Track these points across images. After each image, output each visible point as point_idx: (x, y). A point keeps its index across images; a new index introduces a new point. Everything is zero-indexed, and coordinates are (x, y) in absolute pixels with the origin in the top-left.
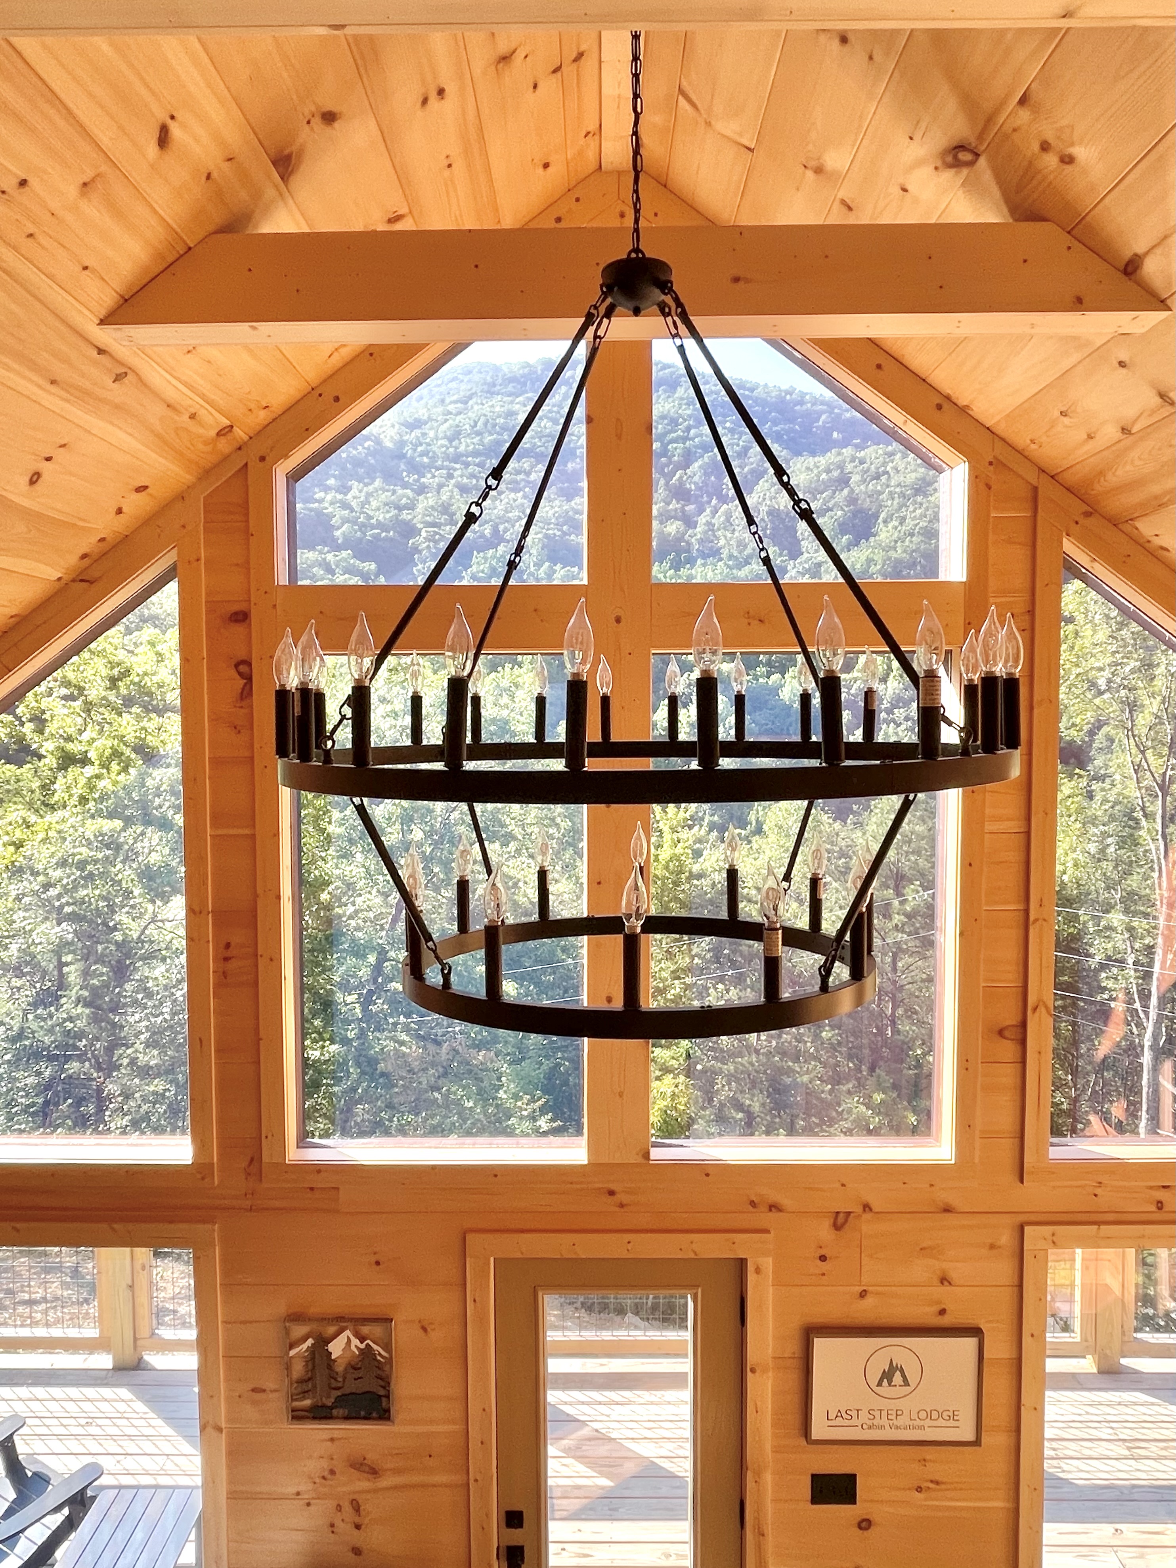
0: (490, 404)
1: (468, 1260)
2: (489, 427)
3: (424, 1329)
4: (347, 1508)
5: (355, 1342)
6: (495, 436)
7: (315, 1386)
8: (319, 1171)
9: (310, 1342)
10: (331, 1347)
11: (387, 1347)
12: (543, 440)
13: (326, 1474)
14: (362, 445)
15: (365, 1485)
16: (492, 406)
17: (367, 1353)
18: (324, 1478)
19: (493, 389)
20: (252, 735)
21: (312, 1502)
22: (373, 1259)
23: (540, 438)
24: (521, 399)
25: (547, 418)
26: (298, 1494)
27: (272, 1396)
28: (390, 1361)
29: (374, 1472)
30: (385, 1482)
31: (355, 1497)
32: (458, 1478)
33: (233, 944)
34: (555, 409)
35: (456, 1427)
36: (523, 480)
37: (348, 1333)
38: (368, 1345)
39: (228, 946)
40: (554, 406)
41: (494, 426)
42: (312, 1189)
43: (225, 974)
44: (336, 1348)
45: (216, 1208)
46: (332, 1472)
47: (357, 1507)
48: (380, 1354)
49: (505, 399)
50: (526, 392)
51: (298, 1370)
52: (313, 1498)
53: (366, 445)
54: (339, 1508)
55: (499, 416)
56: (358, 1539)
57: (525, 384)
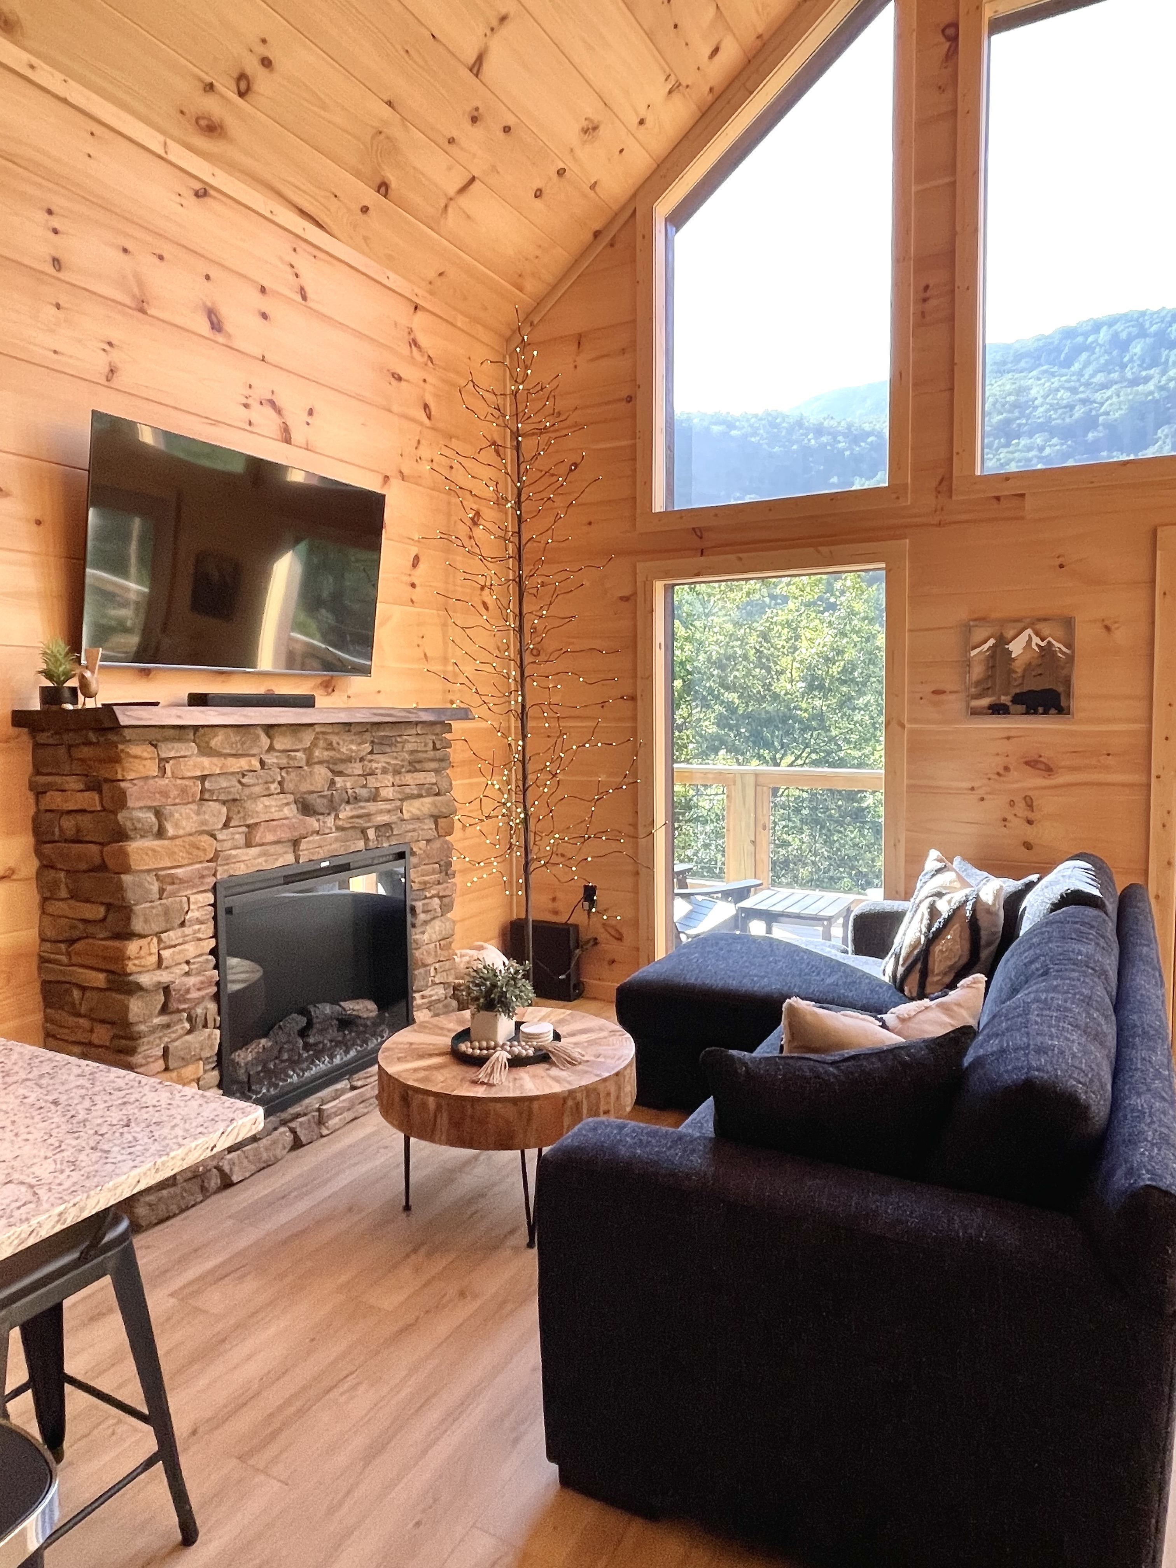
0: (1000, 383)
1: (1159, 553)
2: (998, 406)
3: (1108, 628)
4: (1021, 805)
5: (1036, 640)
6: (1004, 415)
7: (994, 684)
8: (1007, 479)
9: (992, 642)
10: (1011, 646)
11: (1069, 646)
12: (1060, 411)
13: (1002, 771)
14: (865, 442)
15: (1040, 782)
16: (1003, 385)
17: (1047, 652)
18: (998, 774)
19: (1003, 368)
20: (956, 92)
21: (985, 797)
22: (1058, 562)
23: (1056, 410)
24: (1034, 373)
25: (1063, 388)
26: (973, 789)
27: (953, 697)
28: (1071, 659)
29: (1049, 770)
30: (1061, 779)
31: (1030, 793)
32: (1137, 778)
33: (931, 285)
34: (1074, 378)
35: (1137, 726)
36: (1036, 456)
37: (1029, 631)
38: (1049, 642)
39: (926, 288)
40: (1073, 375)
41: (1003, 405)
42: (998, 498)
43: (923, 314)
44: (1016, 647)
45: (906, 527)
46: (1006, 769)
47: (1030, 804)
48: (1061, 651)
49: (1017, 375)
50: (1041, 365)
51: (978, 671)
52: (987, 793)
53: (870, 440)
54: (1012, 803)
55: (1010, 394)
56: (1030, 833)
57: (1039, 358)
